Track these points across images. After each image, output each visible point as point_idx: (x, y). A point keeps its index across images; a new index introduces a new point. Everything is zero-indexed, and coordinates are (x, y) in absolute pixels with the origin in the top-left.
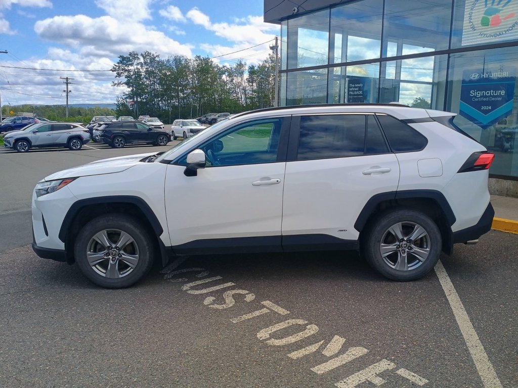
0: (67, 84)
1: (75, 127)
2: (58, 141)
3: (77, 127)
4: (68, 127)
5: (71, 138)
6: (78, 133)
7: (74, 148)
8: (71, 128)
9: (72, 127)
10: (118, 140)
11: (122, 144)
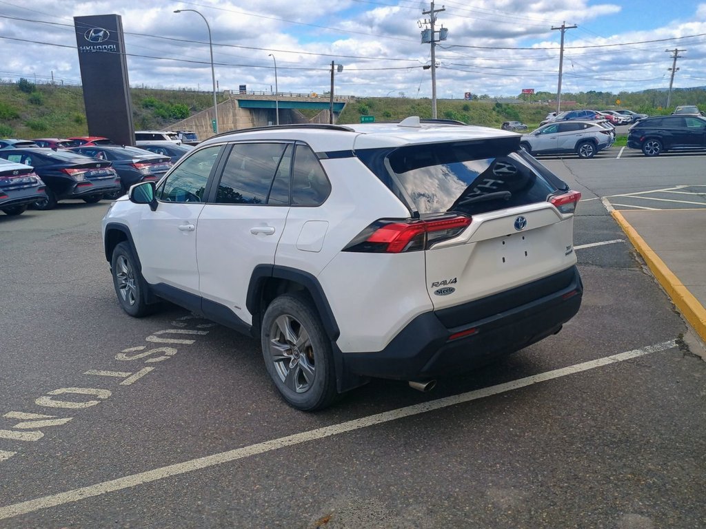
0: (676, 58)
1: (589, 126)
2: (565, 146)
3: (592, 126)
4: (581, 127)
5: (581, 142)
6: (592, 135)
7: (584, 155)
8: (584, 128)
9: (585, 126)
10: (651, 144)
11: (656, 150)
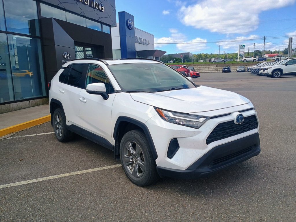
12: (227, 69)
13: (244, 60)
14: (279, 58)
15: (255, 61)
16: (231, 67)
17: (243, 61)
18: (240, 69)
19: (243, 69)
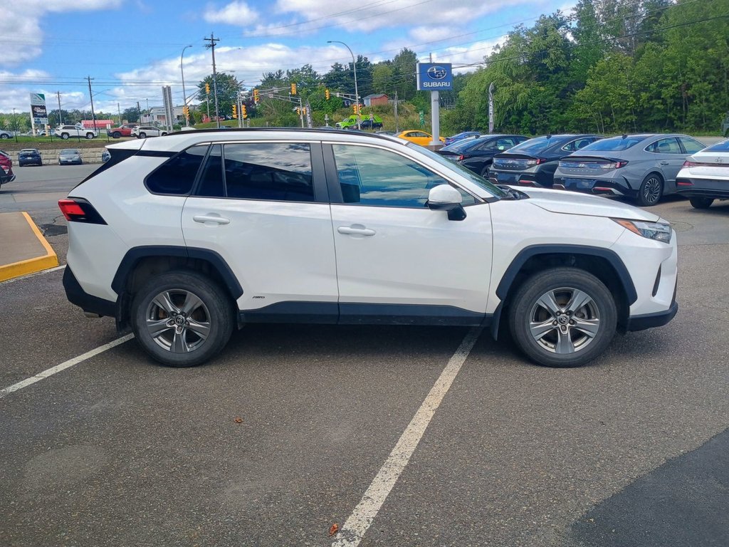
12: (30, 156)
13: (63, 134)
14: (146, 131)
15: (90, 136)
16: (39, 151)
17: (62, 137)
18: (68, 156)
19: (76, 158)
